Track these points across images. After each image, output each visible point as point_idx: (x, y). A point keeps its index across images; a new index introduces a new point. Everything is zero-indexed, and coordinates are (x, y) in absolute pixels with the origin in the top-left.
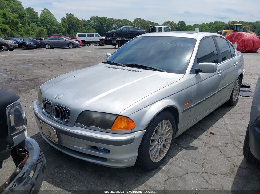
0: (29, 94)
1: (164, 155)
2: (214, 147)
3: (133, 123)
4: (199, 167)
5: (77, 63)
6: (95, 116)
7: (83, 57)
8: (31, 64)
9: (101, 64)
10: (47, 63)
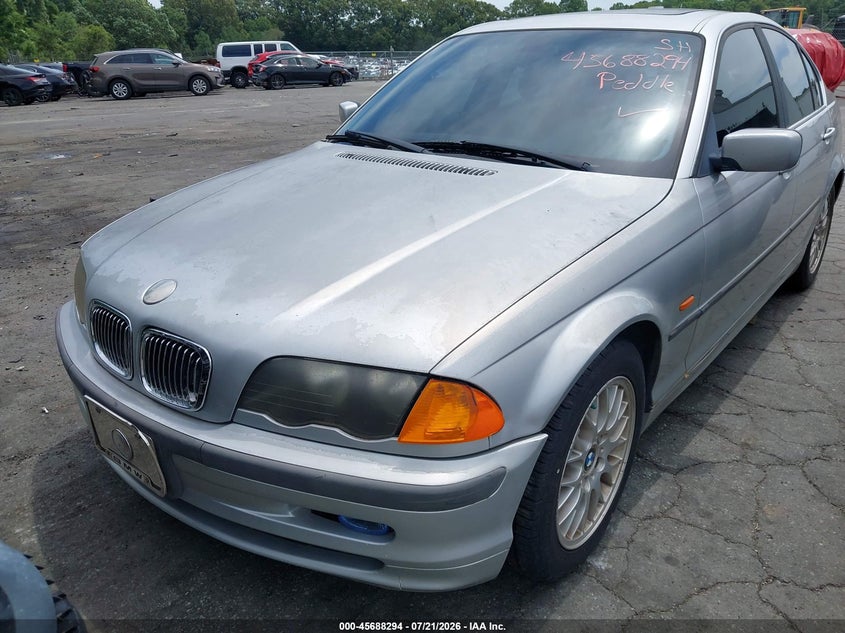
0: (53, 266)
1: (605, 513)
2: (782, 462)
3: (495, 409)
4: (745, 555)
5: (223, 145)
6: (319, 376)
7: (245, 125)
8: (60, 153)
9: (320, 145)
10: (117, 150)
